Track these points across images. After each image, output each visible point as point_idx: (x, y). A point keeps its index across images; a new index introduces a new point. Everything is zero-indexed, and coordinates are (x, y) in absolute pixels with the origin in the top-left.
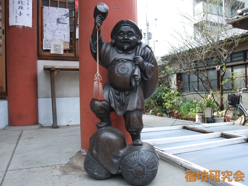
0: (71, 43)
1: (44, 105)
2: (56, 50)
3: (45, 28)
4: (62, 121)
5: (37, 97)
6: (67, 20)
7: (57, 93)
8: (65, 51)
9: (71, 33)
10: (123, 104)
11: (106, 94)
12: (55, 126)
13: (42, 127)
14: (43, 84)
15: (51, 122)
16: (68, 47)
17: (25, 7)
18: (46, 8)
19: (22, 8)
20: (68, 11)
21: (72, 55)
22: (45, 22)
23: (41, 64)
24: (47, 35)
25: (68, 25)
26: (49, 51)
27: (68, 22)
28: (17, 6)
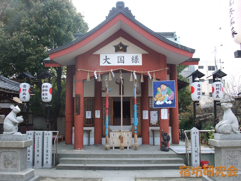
0: (158, 121)
1: (151, 139)
2: (154, 123)
3: (151, 117)
4: (156, 144)
5: (149, 137)
6: (157, 114)
7: (155, 136)
8: (156, 123)
9: (158, 118)
10: (165, 142)
11: (163, 141)
12: (154, 145)
13: (150, 145)
14: (151, 134)
15: (153, 144)
16: (157, 122)
17: (147, 114)
18: (151, 112)
19: (146, 115)
20: (157, 111)
21: (158, 124)
22: (151, 116)
23: (151, 128)
24: (151, 119)
25: (157, 116)
26: (152, 124)
27: (157, 115)
28: (145, 114)
